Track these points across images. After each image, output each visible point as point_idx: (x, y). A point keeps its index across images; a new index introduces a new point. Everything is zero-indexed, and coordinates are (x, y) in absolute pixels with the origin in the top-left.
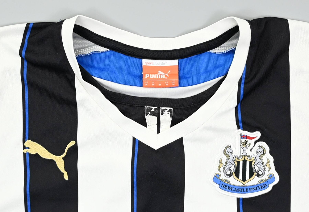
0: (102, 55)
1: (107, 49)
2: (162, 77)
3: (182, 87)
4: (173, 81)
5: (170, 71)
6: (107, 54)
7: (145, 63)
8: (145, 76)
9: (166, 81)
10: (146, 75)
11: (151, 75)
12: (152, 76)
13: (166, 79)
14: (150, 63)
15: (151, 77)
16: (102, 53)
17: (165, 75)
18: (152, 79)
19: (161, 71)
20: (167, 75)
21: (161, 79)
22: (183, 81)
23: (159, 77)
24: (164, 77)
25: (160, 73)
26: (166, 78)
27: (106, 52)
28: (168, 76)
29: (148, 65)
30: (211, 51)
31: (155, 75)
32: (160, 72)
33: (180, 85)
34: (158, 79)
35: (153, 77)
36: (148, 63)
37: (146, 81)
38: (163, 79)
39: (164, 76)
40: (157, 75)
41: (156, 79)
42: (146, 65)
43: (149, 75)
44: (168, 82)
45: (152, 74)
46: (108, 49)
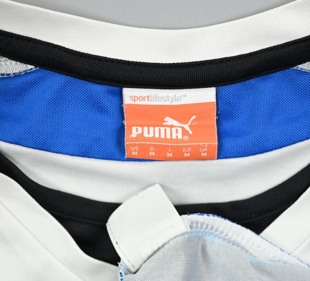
0: (18, 81)
1: (30, 67)
2: (174, 137)
3: (226, 158)
4: (203, 147)
5: (194, 117)
6: (29, 78)
7: (131, 97)
8: (131, 133)
9: (186, 147)
10: (134, 129)
11: (146, 129)
12: (150, 132)
13: (186, 142)
14: (143, 99)
15: (146, 135)
16: (16, 76)
17: (182, 128)
18: (148, 139)
19: (171, 117)
20: (187, 127)
21: (171, 140)
22: (229, 144)
23: (168, 136)
24: (180, 137)
25: (169, 124)
26: (186, 138)
27: (26, 73)
28: (191, 133)
29: (138, 102)
30: (300, 66)
31: (157, 129)
32: (169, 121)
33: (222, 154)
34: (165, 140)
35: (151, 135)
36: (139, 98)
37: (134, 145)
38: (177, 140)
39: (180, 130)
40: (162, 129)
41: (160, 139)
42: (132, 102)
43: (140, 129)
44: (189, 149)
45: (148, 126)
46: (33, 67)
